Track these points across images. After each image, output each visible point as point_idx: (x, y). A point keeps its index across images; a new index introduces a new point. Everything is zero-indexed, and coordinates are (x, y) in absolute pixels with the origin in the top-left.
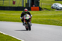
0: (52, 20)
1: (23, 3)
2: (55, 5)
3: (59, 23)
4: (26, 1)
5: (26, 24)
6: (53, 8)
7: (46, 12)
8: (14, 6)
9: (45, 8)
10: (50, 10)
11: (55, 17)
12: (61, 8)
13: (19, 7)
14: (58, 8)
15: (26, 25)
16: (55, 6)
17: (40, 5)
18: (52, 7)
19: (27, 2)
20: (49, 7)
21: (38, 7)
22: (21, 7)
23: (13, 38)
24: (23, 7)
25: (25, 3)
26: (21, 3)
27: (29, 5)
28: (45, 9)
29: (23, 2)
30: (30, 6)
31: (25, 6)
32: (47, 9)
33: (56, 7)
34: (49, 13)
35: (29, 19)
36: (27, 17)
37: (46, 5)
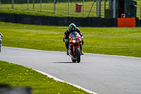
1: (100, 10)
4: (105, 5)
8: (80, 15)
13: (91, 18)
19: (107, 7)
22: (95, 18)
23: (77, 89)
24: (100, 18)
25: (103, 9)
26: (95, 9)
27: (112, 14)
29: (100, 8)
30: (114, 16)
31: (103, 17)
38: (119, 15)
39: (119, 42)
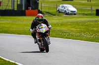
0: (58, 31)
1: (14, 5)
2: (62, 7)
3: (69, 35)
4: (17, 1)
5: (40, 41)
6: (60, 12)
7: (49, 17)
9: (48, 11)
10: (55, 15)
11: (63, 25)
12: (71, 11)
13: (8, 10)
14: (67, 12)
15: (40, 43)
16: (63, 9)
17: (40, 7)
18: (59, 10)
19: (19, 3)
20: (53, 11)
21: (37, 10)
22: (10, 10)
24: (14, 10)
25: (16, 4)
26: (10, 4)
27: (22, 7)
28: (48, 13)
29: (14, 3)
30: (23, 9)
31: (16, 9)
32: (50, 14)
33: (65, 10)
34: (53, 19)
35: (46, 32)
36: (43, 28)
37: (49, 8)
38: (27, 8)
39: (27, 26)
